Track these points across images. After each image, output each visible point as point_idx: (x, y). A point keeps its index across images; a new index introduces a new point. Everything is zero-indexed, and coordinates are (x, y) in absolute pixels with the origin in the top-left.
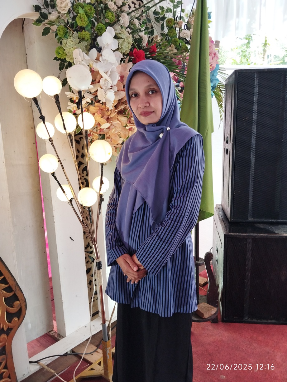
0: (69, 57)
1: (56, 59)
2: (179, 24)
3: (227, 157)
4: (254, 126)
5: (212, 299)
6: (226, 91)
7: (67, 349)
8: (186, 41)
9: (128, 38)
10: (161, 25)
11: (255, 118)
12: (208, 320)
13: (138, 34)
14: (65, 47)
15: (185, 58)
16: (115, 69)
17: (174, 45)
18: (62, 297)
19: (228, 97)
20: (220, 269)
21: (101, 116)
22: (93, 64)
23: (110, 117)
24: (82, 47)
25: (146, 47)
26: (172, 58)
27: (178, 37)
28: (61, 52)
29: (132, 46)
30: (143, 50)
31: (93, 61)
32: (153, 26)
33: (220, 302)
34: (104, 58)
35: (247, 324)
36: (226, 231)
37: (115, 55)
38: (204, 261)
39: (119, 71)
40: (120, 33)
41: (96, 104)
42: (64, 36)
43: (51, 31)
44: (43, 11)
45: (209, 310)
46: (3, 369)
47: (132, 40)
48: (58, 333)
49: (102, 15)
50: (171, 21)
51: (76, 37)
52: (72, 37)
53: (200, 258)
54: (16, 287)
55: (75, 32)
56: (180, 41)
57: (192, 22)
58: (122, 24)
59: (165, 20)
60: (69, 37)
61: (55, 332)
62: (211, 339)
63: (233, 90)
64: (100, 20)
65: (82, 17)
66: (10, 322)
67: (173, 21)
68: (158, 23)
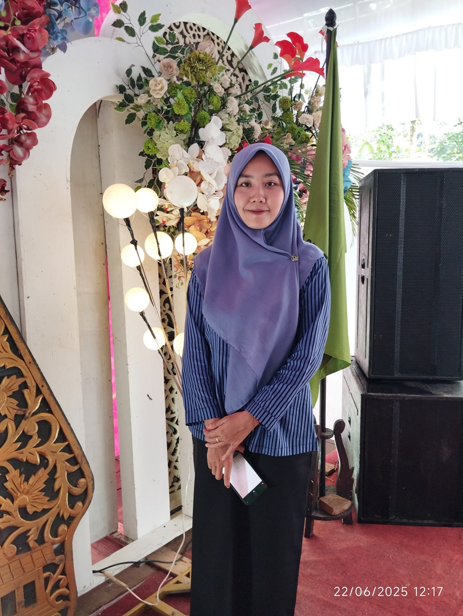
0: (162, 154)
1: (142, 154)
2: (298, 106)
3: (363, 287)
4: (401, 246)
5: (344, 490)
6: (361, 195)
7: (141, 555)
8: (306, 128)
9: (237, 130)
10: (272, 105)
11: (402, 234)
12: (339, 517)
13: (248, 123)
14: (156, 140)
16: (222, 170)
17: (291, 133)
18: (134, 480)
19: (364, 204)
20: (355, 447)
21: (198, 228)
22: (193, 163)
23: (210, 230)
24: (179, 141)
27: (295, 121)
28: (151, 147)
29: (242, 139)
31: (194, 160)
32: (262, 107)
33: (356, 495)
34: (208, 156)
35: (394, 526)
36: (364, 389)
37: (223, 152)
38: (332, 433)
39: (227, 171)
40: (227, 124)
41: (193, 214)
42: (156, 127)
43: (136, 118)
44: (129, 92)
45: (339, 504)
46: (60, 575)
47: (242, 131)
48: (124, 535)
49: (204, 100)
50: (287, 102)
51: (172, 128)
52: (167, 128)
53: (328, 429)
54: (83, 458)
55: (171, 122)
56: (298, 129)
57: (316, 103)
58: (230, 112)
59: (278, 99)
60: (163, 128)
61: (121, 534)
62: (344, 545)
63: (372, 196)
64: (201, 105)
65: (180, 103)
66: (72, 507)
67: (290, 102)
68: (269, 103)
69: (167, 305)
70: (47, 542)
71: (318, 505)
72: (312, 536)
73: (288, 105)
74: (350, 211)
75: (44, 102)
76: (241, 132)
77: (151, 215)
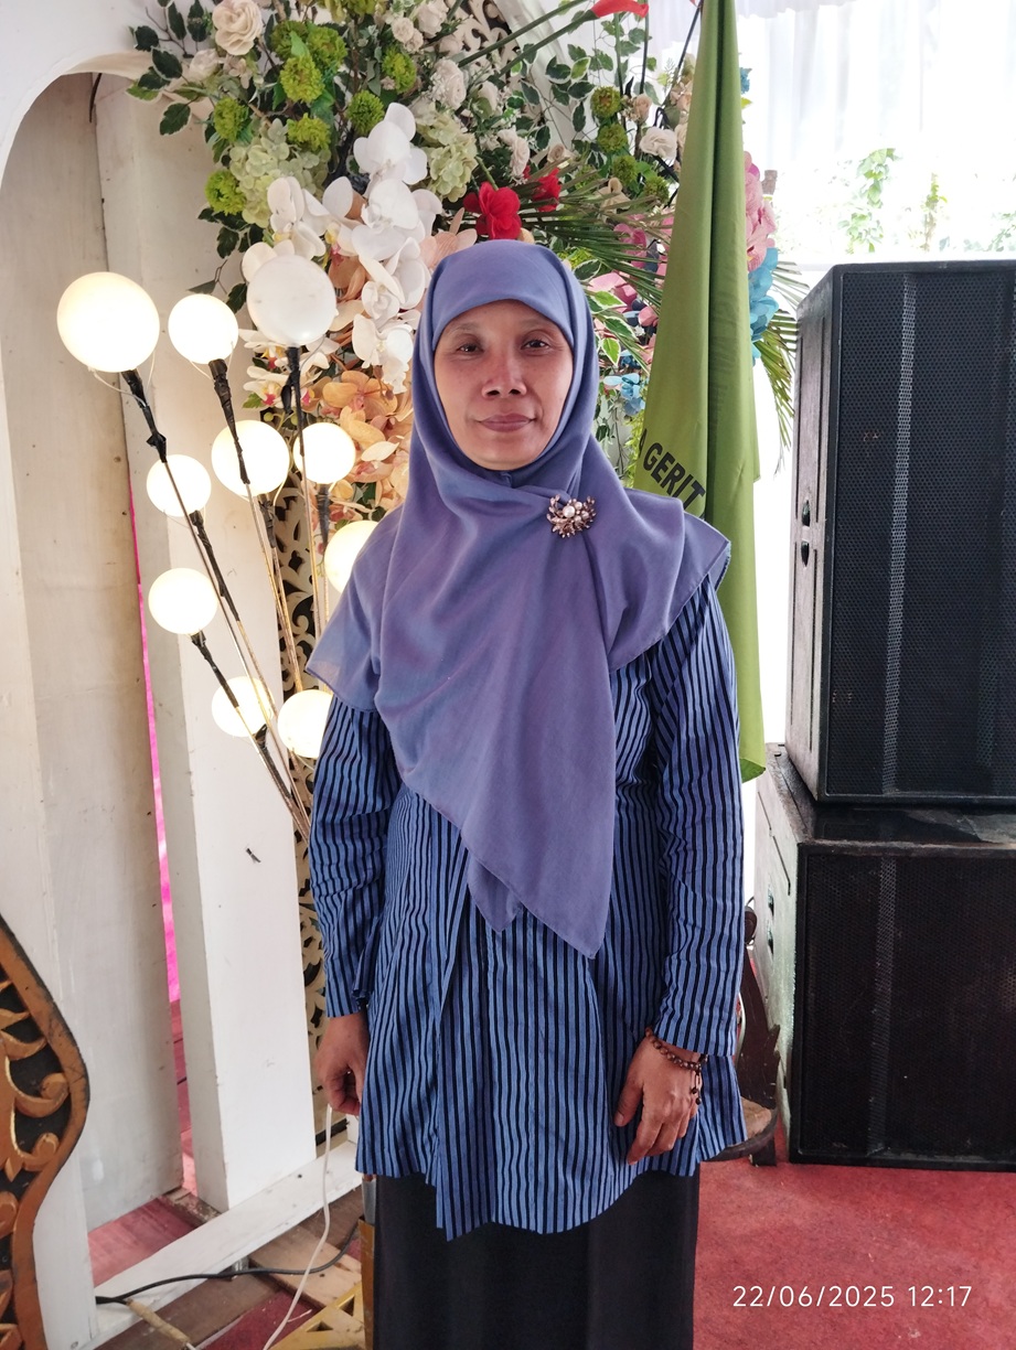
0: (254, 209)
1: (207, 214)
2: (638, 109)
3: (806, 572)
4: (902, 463)
5: (754, 1081)
6: (800, 342)
7: (232, 1254)
8: (662, 169)
9: (461, 145)
10: (574, 111)
11: (904, 434)
13: (495, 135)
14: (239, 171)
15: (657, 223)
16: (417, 251)
17: (620, 178)
18: (214, 1065)
19: (807, 363)
20: (783, 972)
21: (362, 413)
22: (337, 232)
23: (397, 420)
24: (300, 171)
25: (524, 181)
26: (612, 221)
27: (632, 152)
28: (224, 191)
29: (474, 172)
30: (512, 188)
31: (339, 222)
32: (547, 115)
33: (785, 1091)
34: (376, 210)
35: (880, 1170)
36: (805, 831)
37: (417, 201)
39: (430, 256)
40: (432, 127)
41: (346, 376)
42: (239, 136)
43: (190, 117)
44: (166, 47)
47: (474, 153)
48: (198, 1198)
49: (369, 64)
50: (610, 97)
51: (280, 137)
52: (267, 136)
54: (55, 1022)
55: (277, 122)
56: (639, 166)
57: (684, 100)
58: (442, 96)
59: (590, 95)
60: (256, 139)
61: (190, 1193)
62: (753, 1223)
63: (828, 334)
65: (301, 67)
66: (28, 1147)
67: (616, 96)
68: (564, 104)
69: (303, 620)
73: (614, 108)
74: (774, 382)
76: (471, 154)
77: (219, 369)
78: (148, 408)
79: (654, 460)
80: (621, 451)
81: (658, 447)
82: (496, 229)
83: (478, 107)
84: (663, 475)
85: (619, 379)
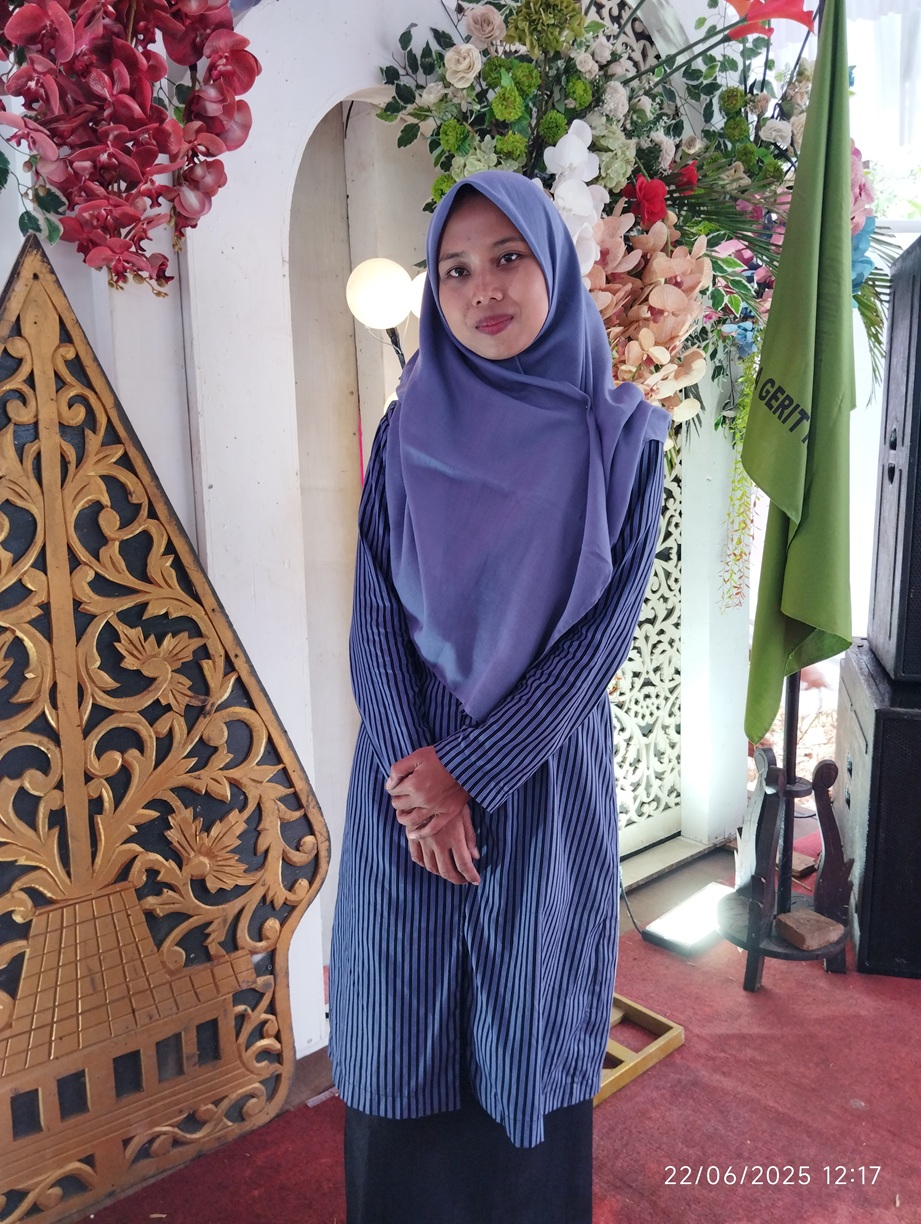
2: (760, 104)
3: (891, 489)
5: (830, 903)
6: (893, 295)
8: (776, 152)
9: (625, 149)
10: (704, 106)
12: (817, 956)
13: (648, 137)
15: (772, 200)
16: (590, 232)
17: (742, 162)
19: (899, 313)
20: (858, 819)
25: (670, 172)
26: (734, 199)
27: (752, 138)
29: (633, 169)
30: (661, 178)
32: (682, 110)
33: (856, 914)
36: (883, 701)
37: (592, 193)
38: (810, 786)
39: (599, 236)
40: (603, 136)
42: (458, 149)
43: (419, 134)
44: (405, 80)
45: (820, 929)
46: (265, 1012)
47: (634, 153)
49: (556, 89)
50: (736, 96)
51: (490, 149)
52: (480, 149)
53: (800, 778)
54: (310, 798)
55: (488, 137)
56: (758, 152)
57: (798, 96)
58: (610, 111)
59: (718, 93)
60: (472, 151)
62: (825, 1011)
63: (917, 290)
64: (550, 103)
65: (507, 95)
66: (291, 888)
67: (741, 95)
68: (696, 101)
70: (243, 948)
71: (774, 928)
72: (759, 989)
73: (739, 105)
74: (868, 328)
75: (237, 98)
76: (632, 154)
78: (402, 355)
79: (768, 392)
80: (733, 387)
81: (771, 382)
82: (648, 213)
83: (638, 117)
84: (775, 404)
85: (735, 327)
